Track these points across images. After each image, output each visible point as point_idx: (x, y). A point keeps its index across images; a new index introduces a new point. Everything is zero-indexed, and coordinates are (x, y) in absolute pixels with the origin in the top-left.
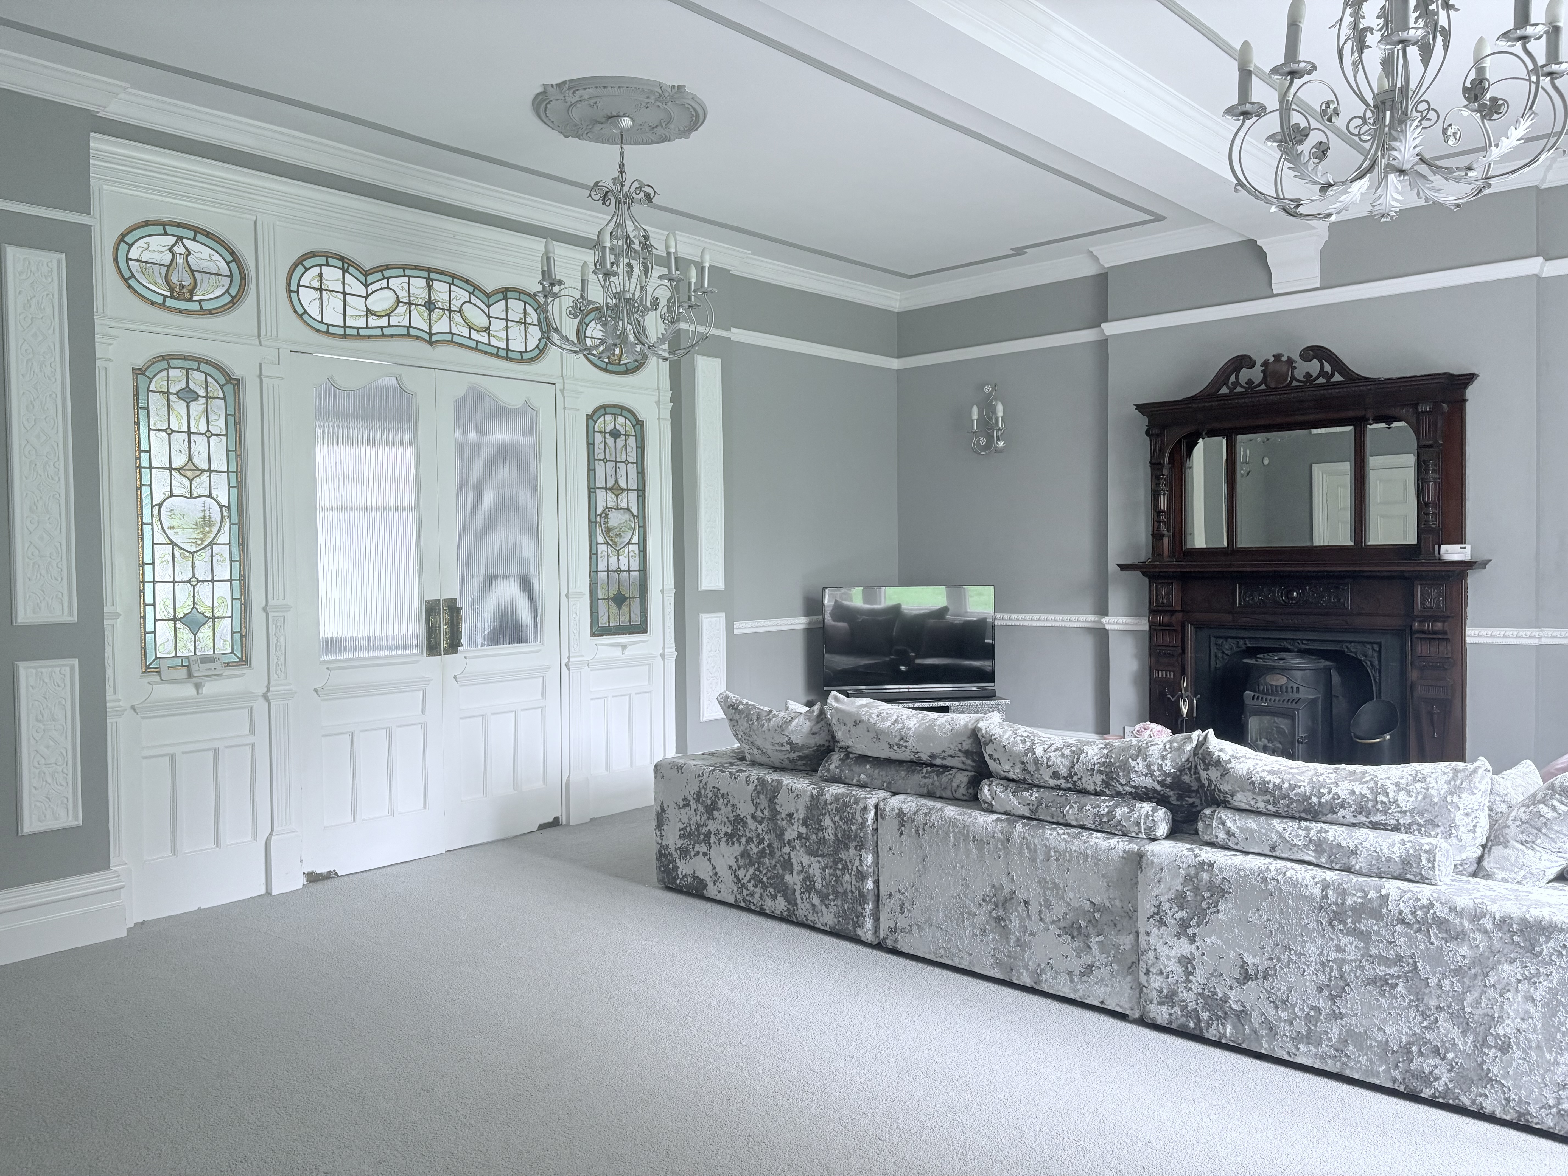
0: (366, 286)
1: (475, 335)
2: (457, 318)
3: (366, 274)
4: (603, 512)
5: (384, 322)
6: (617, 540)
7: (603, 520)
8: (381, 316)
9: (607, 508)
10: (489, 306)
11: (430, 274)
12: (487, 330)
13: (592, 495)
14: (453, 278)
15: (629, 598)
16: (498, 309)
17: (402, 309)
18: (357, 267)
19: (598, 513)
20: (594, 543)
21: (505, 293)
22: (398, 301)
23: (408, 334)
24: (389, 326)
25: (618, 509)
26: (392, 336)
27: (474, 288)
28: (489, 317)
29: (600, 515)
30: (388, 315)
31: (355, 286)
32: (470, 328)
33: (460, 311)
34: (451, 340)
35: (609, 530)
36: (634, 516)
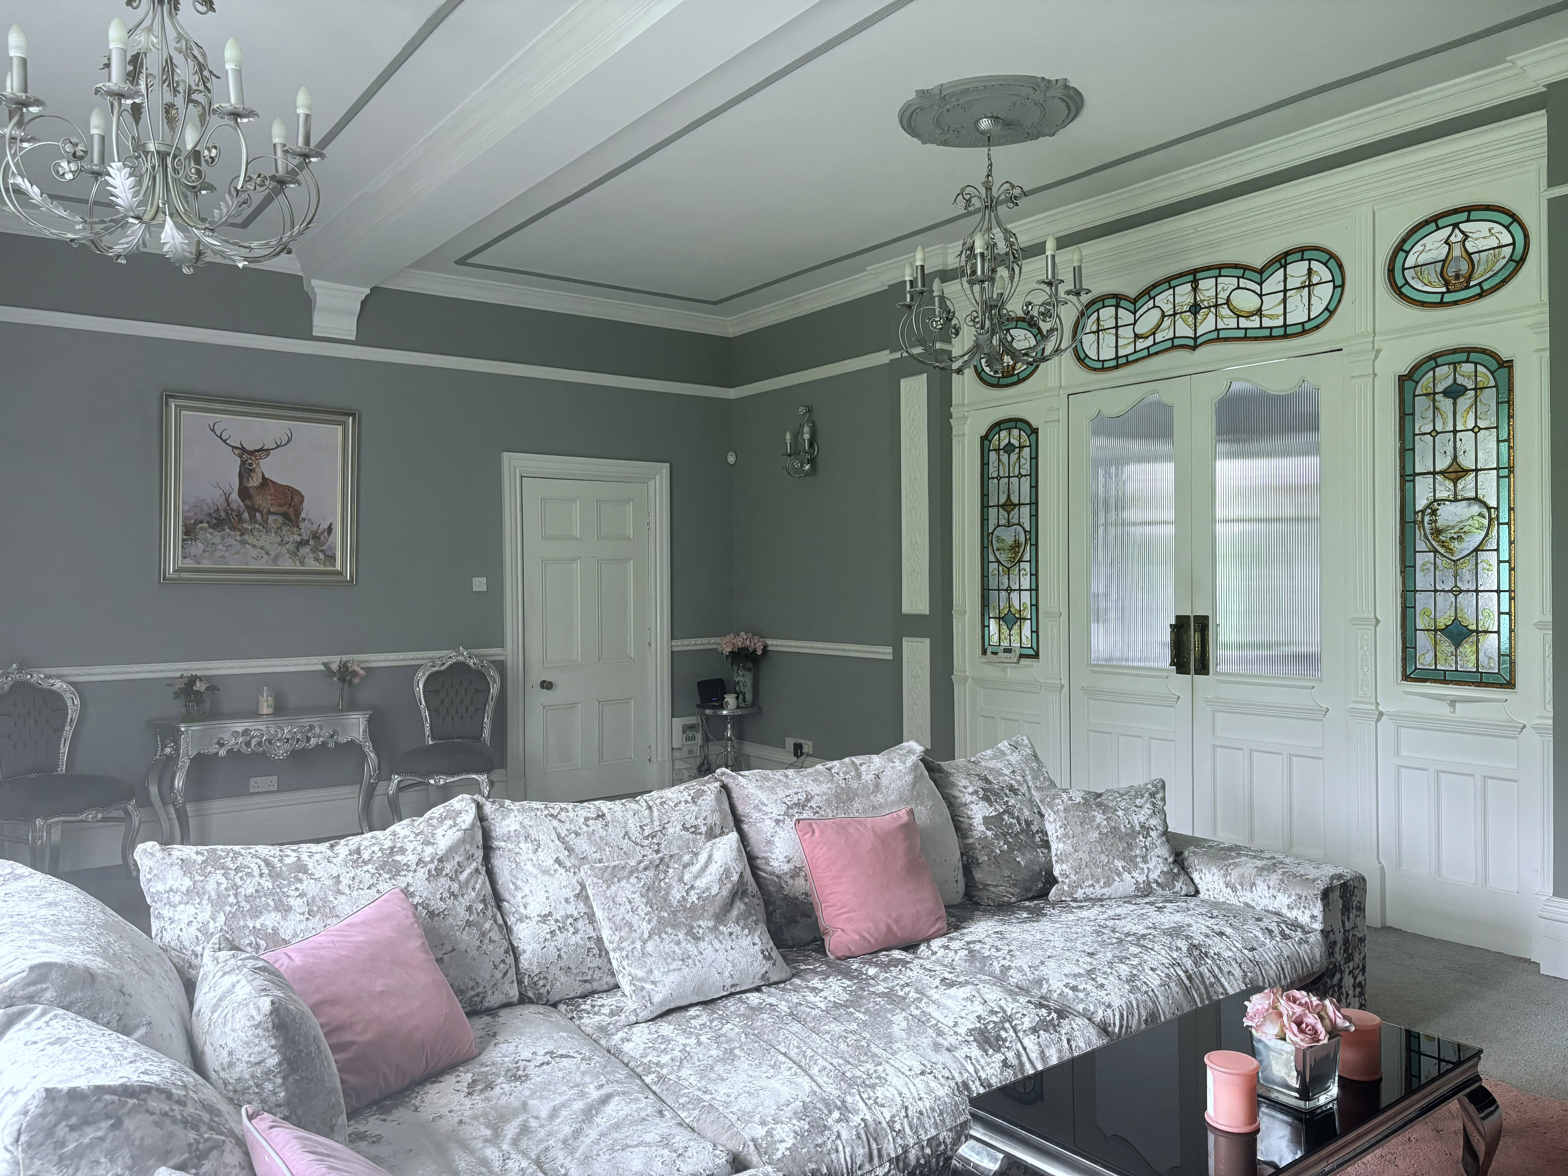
0: (1134, 313)
1: (1244, 323)
2: (1224, 311)
3: (1134, 301)
4: (1428, 506)
5: (1150, 342)
6: (1455, 545)
7: (1427, 519)
8: (1147, 337)
9: (1435, 500)
10: (1261, 284)
11: (1194, 276)
12: (1259, 312)
13: (1409, 485)
14: (1219, 269)
15: (1477, 632)
16: (1274, 282)
17: (1167, 322)
18: (1126, 298)
19: (1418, 508)
20: (1409, 552)
21: (1282, 260)
22: (1163, 316)
23: (1174, 345)
24: (1155, 344)
25: (1456, 500)
26: (1157, 353)
27: (1242, 269)
28: (1261, 296)
29: (1423, 512)
30: (1154, 334)
31: (1126, 317)
32: (1238, 316)
33: (1228, 302)
34: (1218, 338)
35: (1437, 532)
36: (1489, 509)
